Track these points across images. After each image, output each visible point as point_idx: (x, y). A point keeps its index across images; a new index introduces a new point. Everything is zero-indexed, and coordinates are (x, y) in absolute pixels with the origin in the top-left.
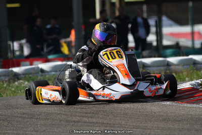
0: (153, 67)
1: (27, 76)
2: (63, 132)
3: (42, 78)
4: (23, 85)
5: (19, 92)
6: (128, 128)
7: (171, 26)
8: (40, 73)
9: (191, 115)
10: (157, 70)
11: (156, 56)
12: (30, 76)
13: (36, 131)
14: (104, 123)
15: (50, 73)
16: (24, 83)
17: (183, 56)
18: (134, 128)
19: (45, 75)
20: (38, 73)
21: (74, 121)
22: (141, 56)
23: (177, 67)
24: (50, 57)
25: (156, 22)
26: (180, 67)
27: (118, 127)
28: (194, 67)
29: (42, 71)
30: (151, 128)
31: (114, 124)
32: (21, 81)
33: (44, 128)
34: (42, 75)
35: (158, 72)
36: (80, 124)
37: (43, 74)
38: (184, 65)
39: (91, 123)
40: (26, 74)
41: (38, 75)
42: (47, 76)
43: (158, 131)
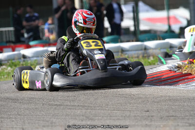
0: (131, 51)
1: (10, 62)
2: (46, 115)
3: (24, 63)
4: (6, 71)
5: (3, 77)
6: (108, 110)
7: (147, 11)
8: (22, 59)
9: (169, 96)
10: (135, 54)
11: (134, 40)
12: (13, 61)
13: (19, 115)
14: (85, 106)
15: (32, 59)
16: (7, 69)
17: (160, 40)
18: (114, 110)
19: (28, 61)
20: (20, 59)
21: (56, 105)
22: (119, 40)
23: (154, 51)
24: (32, 43)
25: (133, 8)
26: (157, 51)
27: (99, 109)
28: (171, 50)
29: (24, 57)
30: (131, 110)
31: (95, 107)
32: (4, 67)
33: (27, 112)
34: (24, 61)
35: (136, 56)
36: (62, 107)
37: (26, 60)
38: (161, 48)
39: (73, 106)
40: (9, 60)
41: (20, 60)
42: (29, 62)
43: (138, 112)
